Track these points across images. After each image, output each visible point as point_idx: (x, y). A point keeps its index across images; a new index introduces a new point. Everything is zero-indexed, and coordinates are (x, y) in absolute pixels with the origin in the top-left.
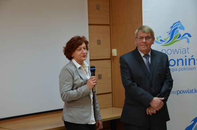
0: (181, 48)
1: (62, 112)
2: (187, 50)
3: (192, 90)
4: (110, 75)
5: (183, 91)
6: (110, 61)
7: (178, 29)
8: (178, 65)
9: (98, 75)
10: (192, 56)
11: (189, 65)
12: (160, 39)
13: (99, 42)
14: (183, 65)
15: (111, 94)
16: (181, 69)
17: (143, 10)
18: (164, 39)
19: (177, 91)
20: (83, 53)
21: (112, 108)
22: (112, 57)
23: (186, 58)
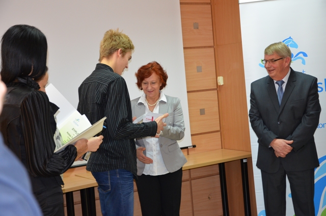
4: (216, 109)
6: (216, 91)
7: (289, 47)
9: (200, 110)
13: (199, 69)
15: (219, 133)
21: (221, 150)
22: (218, 87)
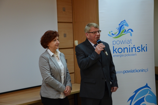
0: (126, 40)
1: (40, 88)
2: (130, 41)
3: (134, 70)
4: (73, 60)
5: (128, 71)
6: (73, 49)
7: (124, 26)
8: (124, 52)
10: (134, 46)
11: (132, 52)
12: (112, 33)
14: (127, 52)
16: (126, 55)
17: (99, 11)
18: (115, 33)
19: (124, 71)
20: (57, 43)
21: (74, 84)
22: (74, 47)
23: (130, 47)
